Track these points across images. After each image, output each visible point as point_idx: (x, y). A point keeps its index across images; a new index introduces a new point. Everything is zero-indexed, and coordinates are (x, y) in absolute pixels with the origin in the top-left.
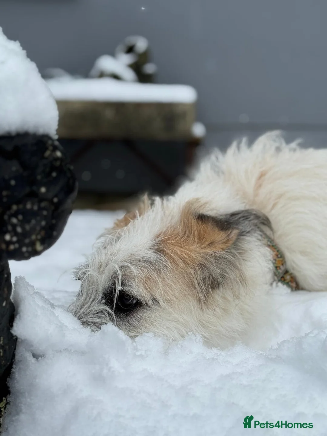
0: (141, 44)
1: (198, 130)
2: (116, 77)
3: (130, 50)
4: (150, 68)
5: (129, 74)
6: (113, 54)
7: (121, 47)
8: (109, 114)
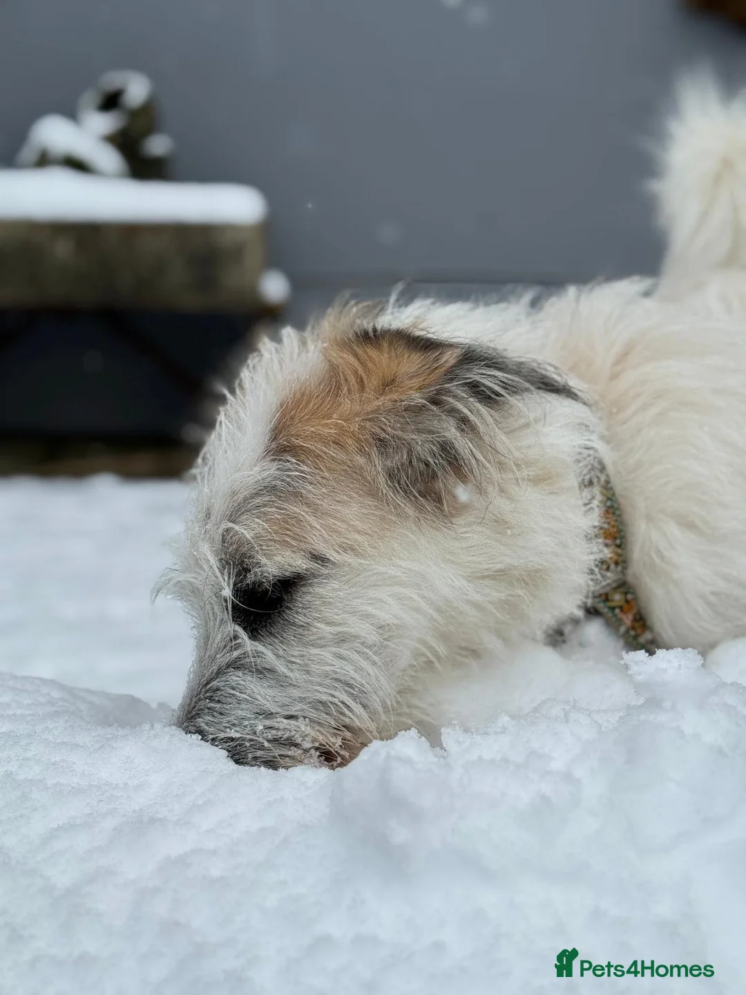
0: (137, 90)
1: (274, 287)
2: (76, 165)
3: (111, 102)
4: (158, 145)
5: (109, 159)
6: (71, 114)
7: (90, 98)
8: (63, 249)
